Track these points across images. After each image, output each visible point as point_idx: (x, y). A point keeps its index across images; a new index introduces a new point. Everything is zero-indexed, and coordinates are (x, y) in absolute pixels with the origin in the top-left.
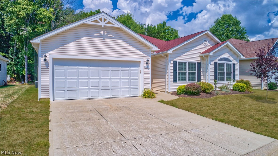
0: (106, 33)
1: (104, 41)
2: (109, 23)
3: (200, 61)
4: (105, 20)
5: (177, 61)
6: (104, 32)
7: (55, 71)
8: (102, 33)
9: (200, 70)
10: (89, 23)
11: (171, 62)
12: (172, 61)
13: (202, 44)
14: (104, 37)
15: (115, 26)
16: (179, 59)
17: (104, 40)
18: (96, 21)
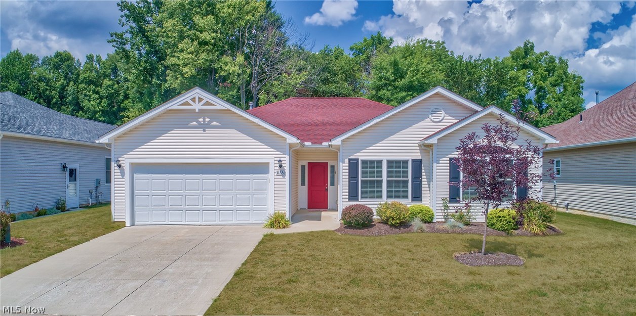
0: (207, 120)
1: (204, 133)
2: (207, 104)
3: (419, 157)
4: (200, 100)
5: (358, 159)
6: (204, 119)
7: (136, 182)
8: (201, 120)
9: (421, 176)
10: (175, 107)
11: (343, 162)
12: (347, 160)
13: (428, 119)
14: (204, 127)
15: (218, 107)
16: (364, 155)
17: (204, 131)
18: (187, 104)
